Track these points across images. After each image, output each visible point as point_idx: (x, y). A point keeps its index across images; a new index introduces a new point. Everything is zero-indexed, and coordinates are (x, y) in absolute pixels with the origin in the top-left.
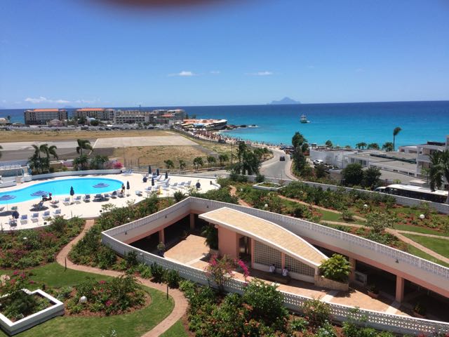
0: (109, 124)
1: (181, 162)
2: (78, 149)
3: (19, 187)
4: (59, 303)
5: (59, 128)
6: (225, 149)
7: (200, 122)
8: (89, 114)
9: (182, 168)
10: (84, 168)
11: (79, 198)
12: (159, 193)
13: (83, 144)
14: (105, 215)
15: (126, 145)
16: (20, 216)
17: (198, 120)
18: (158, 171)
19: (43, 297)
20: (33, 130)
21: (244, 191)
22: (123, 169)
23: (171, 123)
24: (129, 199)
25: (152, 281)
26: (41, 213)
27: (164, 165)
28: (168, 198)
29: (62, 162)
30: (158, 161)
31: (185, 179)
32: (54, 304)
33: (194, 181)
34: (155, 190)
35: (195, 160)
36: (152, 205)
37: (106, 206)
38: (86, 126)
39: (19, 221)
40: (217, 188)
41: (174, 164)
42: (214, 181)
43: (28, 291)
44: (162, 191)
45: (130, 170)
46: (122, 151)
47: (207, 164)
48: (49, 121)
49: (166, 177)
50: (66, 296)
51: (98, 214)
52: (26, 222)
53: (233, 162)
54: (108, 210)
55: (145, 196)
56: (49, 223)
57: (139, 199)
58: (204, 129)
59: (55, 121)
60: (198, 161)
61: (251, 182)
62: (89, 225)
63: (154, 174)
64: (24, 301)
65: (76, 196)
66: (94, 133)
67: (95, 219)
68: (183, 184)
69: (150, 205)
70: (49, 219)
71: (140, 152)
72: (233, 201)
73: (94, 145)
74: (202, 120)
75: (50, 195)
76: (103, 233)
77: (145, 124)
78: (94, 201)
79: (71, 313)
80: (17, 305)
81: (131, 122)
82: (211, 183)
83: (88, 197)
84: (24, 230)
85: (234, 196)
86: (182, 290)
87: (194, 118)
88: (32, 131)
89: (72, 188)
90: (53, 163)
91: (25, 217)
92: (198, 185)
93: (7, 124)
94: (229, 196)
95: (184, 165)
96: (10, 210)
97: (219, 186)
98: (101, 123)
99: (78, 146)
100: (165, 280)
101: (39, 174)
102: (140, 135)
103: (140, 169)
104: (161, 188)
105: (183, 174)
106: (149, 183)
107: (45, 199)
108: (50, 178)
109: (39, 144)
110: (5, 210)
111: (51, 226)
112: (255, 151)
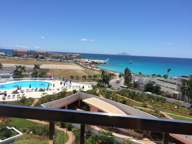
0: (48, 58)
1: (77, 77)
2: (34, 68)
3: (8, 83)
4: (21, 134)
5: (27, 59)
6: (96, 73)
7: (87, 60)
8: (40, 53)
9: (77, 80)
10: (36, 77)
11: (33, 89)
12: (66, 90)
13: (37, 67)
14: (43, 97)
15: (55, 68)
16: (7, 95)
17: (86, 60)
18: (67, 80)
20: (16, 59)
21: (103, 91)
22: (53, 78)
23: (74, 60)
24: (54, 91)
26: (16, 95)
27: (70, 78)
28: (70, 92)
29: (27, 73)
30: (67, 76)
31: (78, 84)
34: (65, 88)
35: (83, 77)
36: (63, 94)
37: (44, 94)
38: (38, 59)
39: (7, 97)
40: (91, 89)
41: (74, 78)
42: (90, 86)
43: (8, 128)
44: (68, 89)
45: (55, 79)
46: (53, 70)
47: (88, 78)
48: (23, 55)
49: (70, 83)
50: (24, 131)
51: (40, 97)
52: (9, 98)
53: (99, 78)
55: (61, 90)
56: (19, 99)
57: (58, 92)
58: (88, 64)
59: (25, 56)
60: (84, 77)
61: (106, 88)
62: (36, 101)
63: (65, 81)
65: (31, 88)
66: (41, 62)
67: (39, 99)
68: (77, 86)
70: (19, 98)
71: (60, 71)
72: (97, 95)
73: (41, 67)
74: (88, 60)
75: (21, 87)
76: (42, 105)
77: (63, 60)
78: (39, 91)
81: (58, 58)
82: (89, 87)
83: (37, 89)
84: (8, 102)
85: (98, 93)
86: (73, 132)
87: (84, 58)
88: (15, 59)
89: (30, 85)
90: (23, 73)
91: (9, 96)
92: (83, 87)
93: (5, 56)
94: (96, 93)
95: (78, 78)
96: (3, 92)
97: (92, 88)
98: (45, 58)
100: (66, 127)
101: (17, 78)
102: (61, 64)
103: (60, 79)
104: (68, 87)
105: (78, 82)
106: (63, 85)
108: (21, 80)
109: (18, 65)
110: (1, 92)
111: (20, 101)
112: (109, 75)
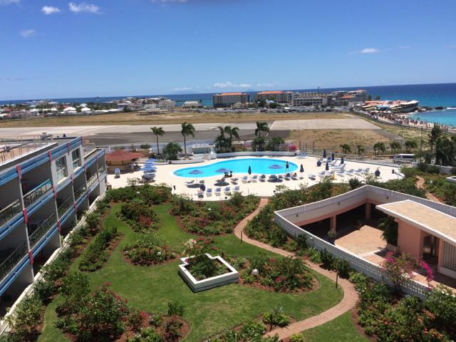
0: (287, 106)
1: (359, 147)
2: (257, 131)
3: (207, 163)
4: (235, 271)
5: (241, 110)
6: (413, 135)
7: (385, 104)
8: (269, 97)
9: (360, 154)
10: (261, 149)
11: (255, 177)
12: (333, 179)
13: (262, 127)
14: (278, 196)
15: (302, 127)
16: (206, 189)
17: (382, 102)
18: (333, 156)
19: (222, 263)
20: (219, 112)
21: (435, 183)
22: (298, 151)
23: (351, 105)
24: (302, 182)
25: (321, 266)
26: (223, 188)
27: (340, 150)
28: (343, 184)
29: (242, 142)
30: (333, 145)
31: (363, 166)
32: (230, 271)
33: (373, 169)
34: (328, 175)
35: (375, 146)
36: (325, 190)
37: (279, 187)
38: (265, 108)
39: (205, 193)
40: (400, 178)
41: (350, 149)
42: (397, 170)
44: (336, 177)
45: (304, 153)
46: (298, 133)
48: (233, 104)
49: (342, 163)
50: (241, 266)
51: (271, 194)
52: (210, 195)
53: (423, 149)
54: (282, 191)
55: (318, 180)
56: (229, 198)
57: (312, 183)
58: (389, 112)
59: (238, 104)
60: (380, 146)
61: (445, 174)
62: (264, 203)
63: (329, 159)
64: (206, 264)
65: (253, 174)
66: (272, 115)
67: (269, 198)
68: (360, 170)
69: (323, 190)
70: (229, 194)
71: (316, 134)
72: (419, 194)
73: (272, 127)
74: (387, 101)
75: (231, 172)
76: (275, 212)
77: (323, 106)
78: (269, 181)
79: (244, 283)
80: (200, 267)
81: (308, 104)
82: (393, 172)
83: (263, 177)
84: (209, 202)
85: (420, 189)
87: (378, 99)
88: (219, 114)
89: (250, 168)
90: (235, 143)
91: (210, 191)
92: (378, 173)
93: (199, 107)
94: (415, 188)
95: (363, 150)
96: (198, 183)
97: (403, 175)
98: (279, 106)
99: (256, 128)
100: (335, 268)
101: (223, 152)
102: (317, 117)
103: (314, 152)
104: (336, 173)
105: (361, 159)
106: (323, 167)
107: (227, 176)
108: (231, 157)
109: (224, 125)
110: (195, 183)
111: (231, 201)
112: (452, 138)
